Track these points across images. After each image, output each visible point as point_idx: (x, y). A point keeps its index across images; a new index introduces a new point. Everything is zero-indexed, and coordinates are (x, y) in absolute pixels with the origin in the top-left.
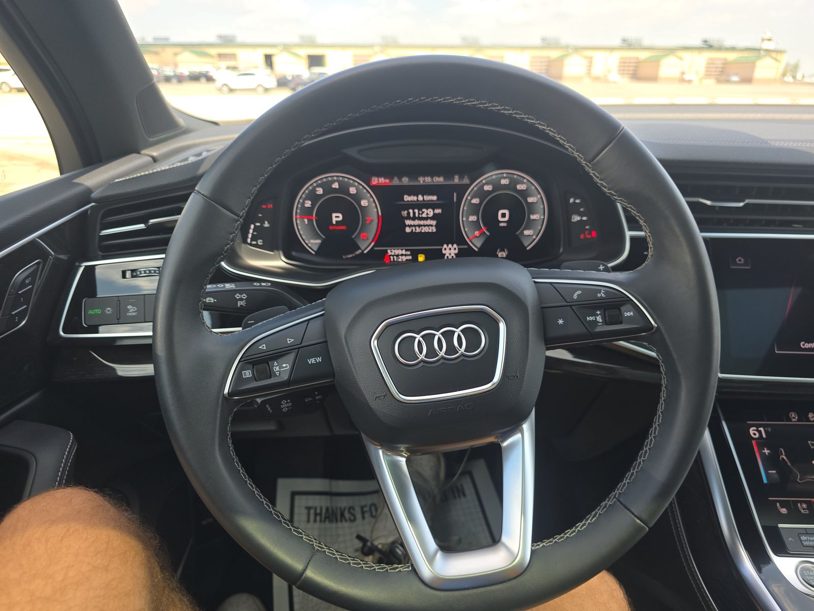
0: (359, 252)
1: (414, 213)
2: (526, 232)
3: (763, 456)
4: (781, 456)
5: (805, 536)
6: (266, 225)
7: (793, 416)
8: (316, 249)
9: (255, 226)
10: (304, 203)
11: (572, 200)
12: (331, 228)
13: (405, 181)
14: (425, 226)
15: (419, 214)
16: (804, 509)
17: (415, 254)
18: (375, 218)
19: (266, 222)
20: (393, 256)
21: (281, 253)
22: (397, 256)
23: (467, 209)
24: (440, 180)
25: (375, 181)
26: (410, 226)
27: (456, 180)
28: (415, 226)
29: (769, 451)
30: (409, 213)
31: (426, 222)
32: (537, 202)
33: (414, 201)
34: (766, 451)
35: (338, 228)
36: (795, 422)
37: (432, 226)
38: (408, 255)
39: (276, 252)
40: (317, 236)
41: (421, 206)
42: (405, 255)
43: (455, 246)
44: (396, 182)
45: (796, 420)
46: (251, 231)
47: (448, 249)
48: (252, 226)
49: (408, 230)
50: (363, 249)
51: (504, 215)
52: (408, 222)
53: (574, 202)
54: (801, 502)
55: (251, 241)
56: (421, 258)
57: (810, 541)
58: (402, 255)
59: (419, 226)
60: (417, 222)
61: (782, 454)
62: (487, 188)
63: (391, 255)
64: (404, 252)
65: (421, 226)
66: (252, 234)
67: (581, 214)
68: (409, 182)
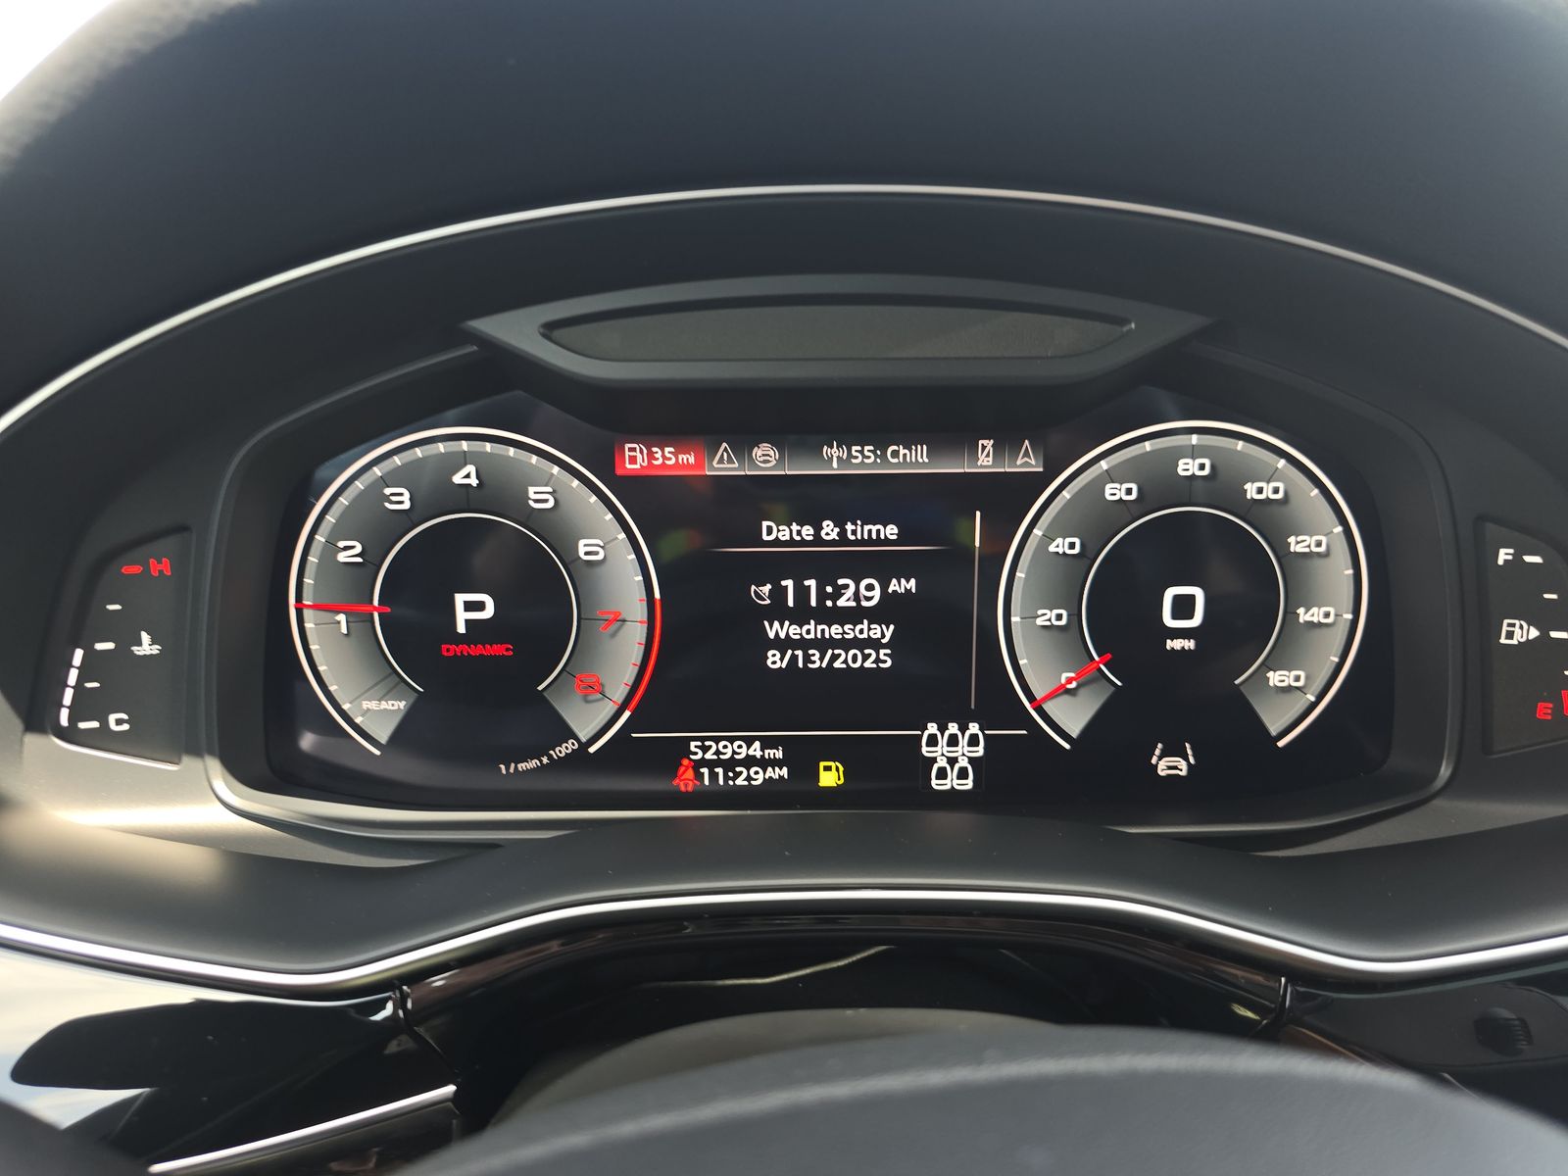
0: (570, 746)
1: (802, 593)
2: (1275, 678)
6: (146, 647)
8: (383, 737)
9: (90, 655)
10: (331, 547)
11: (1504, 555)
12: (449, 650)
13: (766, 459)
14: (846, 644)
15: (822, 596)
17: (803, 759)
18: (635, 609)
19: (145, 637)
20: (711, 765)
21: (214, 766)
22: (730, 765)
23: (1026, 579)
24: (912, 459)
25: (636, 458)
26: (783, 644)
27: (985, 460)
28: (803, 644)
30: (779, 593)
31: (850, 632)
32: (1327, 555)
33: (803, 543)
35: (475, 651)
37: (876, 644)
38: (775, 763)
39: (189, 763)
40: (392, 686)
41: (831, 565)
42: (764, 764)
43: (974, 728)
44: (723, 464)
46: (73, 677)
47: (943, 741)
48: (79, 654)
49: (775, 660)
50: (584, 738)
51: (1183, 607)
52: (773, 630)
53: (1516, 562)
55: (73, 719)
56: (830, 777)
58: (749, 762)
59: (823, 644)
60: (812, 630)
62: (1114, 492)
63: (703, 762)
64: (756, 750)
65: (833, 643)
66: (79, 688)
67: (1544, 618)
68: (780, 462)
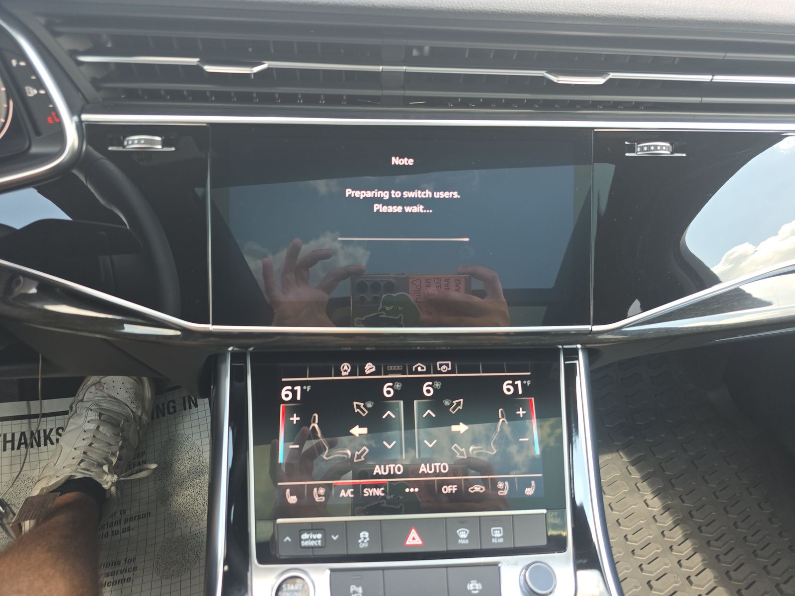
3: (289, 424)
4: (312, 425)
5: (308, 533)
7: (346, 368)
16: (319, 496)
29: (298, 419)
34: (295, 419)
36: (346, 376)
45: (347, 373)
53: (19, 65)
54: (318, 486)
57: (313, 539)
61: (314, 422)
